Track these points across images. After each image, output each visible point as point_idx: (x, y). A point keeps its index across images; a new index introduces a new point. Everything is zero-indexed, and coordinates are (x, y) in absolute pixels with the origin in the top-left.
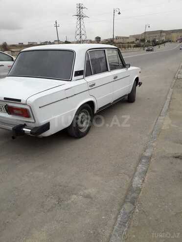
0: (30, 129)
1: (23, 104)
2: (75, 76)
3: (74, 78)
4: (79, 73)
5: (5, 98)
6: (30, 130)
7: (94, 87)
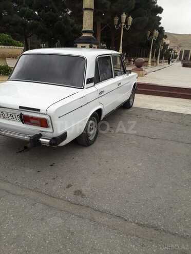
0: (49, 139)
1: (42, 114)
2: (87, 84)
3: (86, 86)
4: (90, 81)
5: (20, 107)
6: (49, 141)
7: (102, 94)
